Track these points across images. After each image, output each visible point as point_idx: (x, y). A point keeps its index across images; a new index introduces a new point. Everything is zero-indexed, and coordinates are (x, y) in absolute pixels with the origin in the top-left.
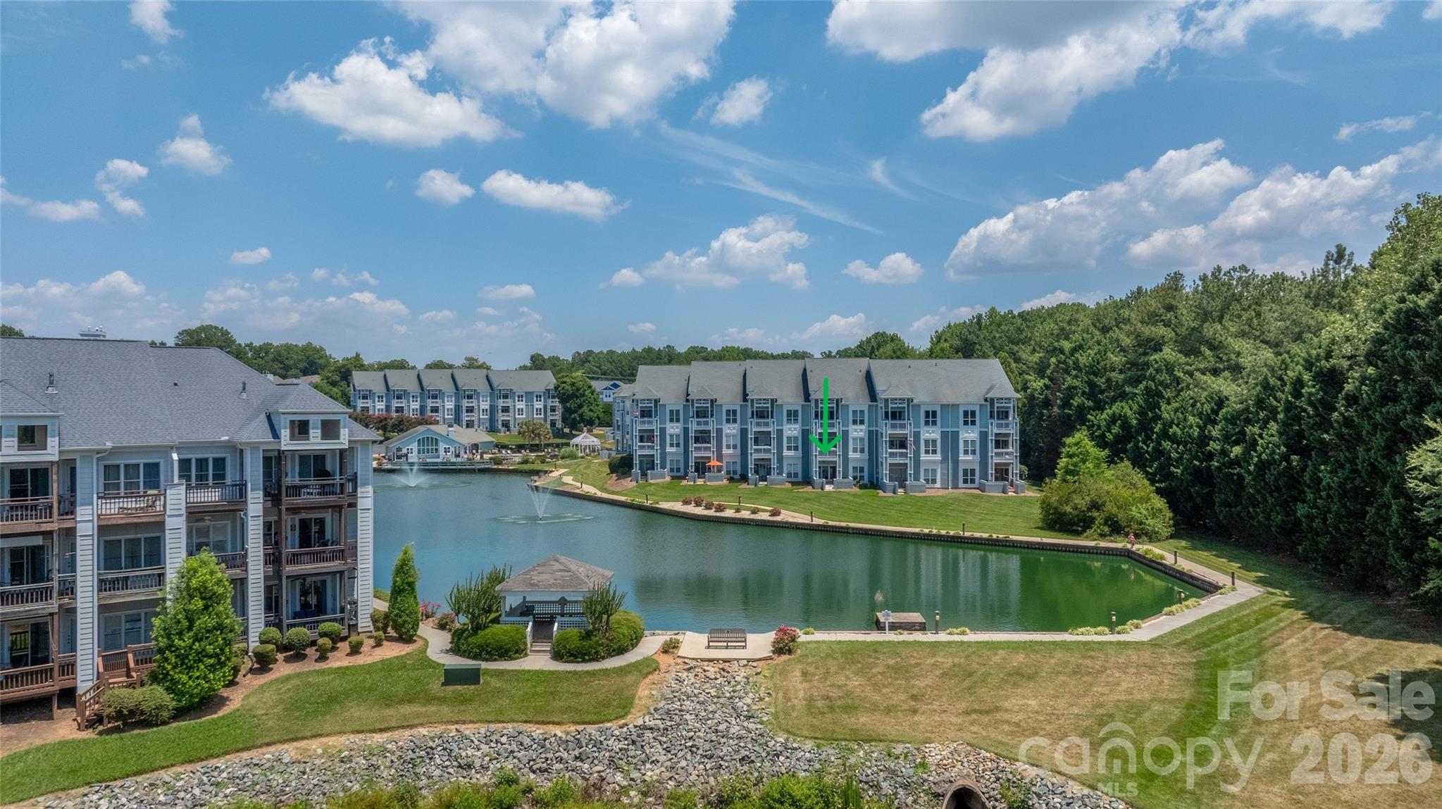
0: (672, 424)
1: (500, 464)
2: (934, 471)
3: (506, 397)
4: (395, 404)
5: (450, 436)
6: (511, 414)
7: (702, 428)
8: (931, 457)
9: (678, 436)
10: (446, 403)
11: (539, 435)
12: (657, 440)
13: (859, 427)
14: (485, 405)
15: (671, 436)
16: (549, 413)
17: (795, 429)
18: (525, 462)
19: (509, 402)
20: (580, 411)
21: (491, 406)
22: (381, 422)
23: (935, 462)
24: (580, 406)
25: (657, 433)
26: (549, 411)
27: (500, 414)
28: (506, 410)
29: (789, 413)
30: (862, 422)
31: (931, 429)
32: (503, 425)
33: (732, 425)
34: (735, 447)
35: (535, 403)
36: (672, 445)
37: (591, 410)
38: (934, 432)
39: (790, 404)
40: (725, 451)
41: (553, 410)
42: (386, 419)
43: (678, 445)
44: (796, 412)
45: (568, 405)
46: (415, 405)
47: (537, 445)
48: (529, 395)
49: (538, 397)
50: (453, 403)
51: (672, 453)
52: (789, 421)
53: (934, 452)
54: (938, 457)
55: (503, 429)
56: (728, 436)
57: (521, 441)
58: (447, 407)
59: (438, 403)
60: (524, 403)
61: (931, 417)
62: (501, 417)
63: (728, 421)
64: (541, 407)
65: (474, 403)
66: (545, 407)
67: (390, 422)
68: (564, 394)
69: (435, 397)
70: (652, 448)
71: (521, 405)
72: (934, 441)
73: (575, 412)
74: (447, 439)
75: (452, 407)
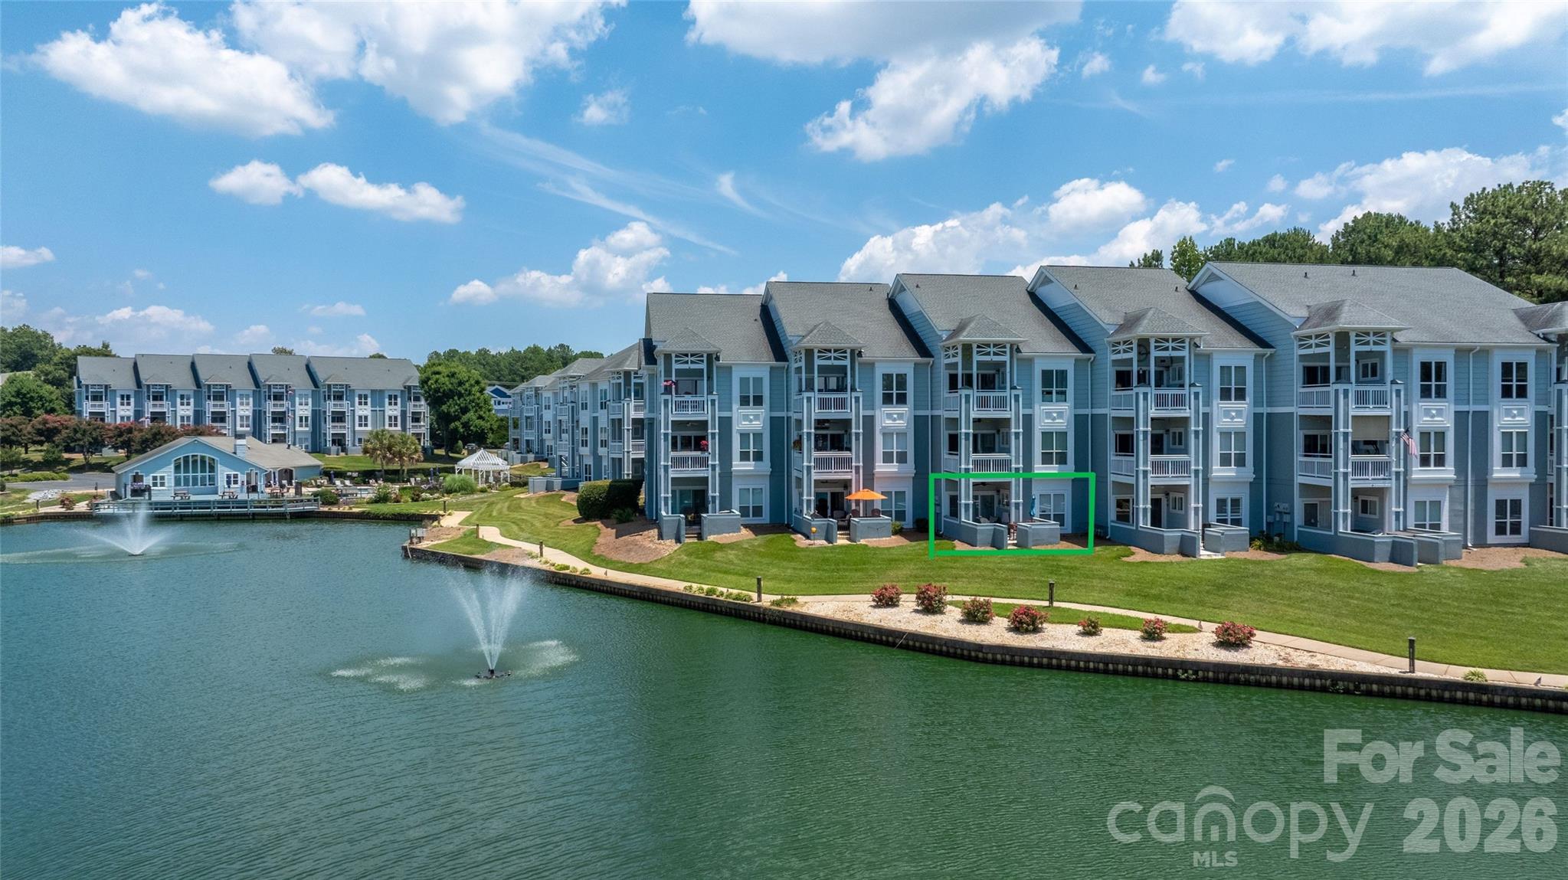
0: (745, 411)
1: (335, 503)
2: (1437, 505)
3: (339, 397)
4: (150, 407)
5: (240, 455)
6: (348, 424)
7: (833, 414)
8: (1433, 473)
9: (758, 436)
10: (239, 407)
11: (400, 455)
12: (713, 445)
13: (1233, 405)
14: (304, 410)
15: (744, 436)
16: (409, 424)
17: (1060, 415)
18: (382, 499)
19: (344, 406)
20: (465, 418)
21: (314, 412)
22: (120, 435)
23: (1438, 484)
24: (465, 410)
25: (713, 430)
26: (409, 420)
27: (329, 424)
28: (339, 418)
29: (1047, 376)
30: (1241, 395)
31: (1434, 404)
32: (334, 442)
33: (896, 410)
34: (902, 458)
35: (387, 407)
36: (744, 456)
37: (480, 417)
38: (1440, 412)
39: (1047, 356)
40: (880, 467)
41: (416, 418)
42: (130, 431)
43: (758, 457)
44: (1062, 375)
45: (444, 408)
46: (186, 411)
47: (396, 472)
48: (377, 396)
49: (393, 398)
50: (251, 407)
51: (746, 475)
52: (1047, 395)
53: (1440, 461)
54: (1448, 472)
55: (334, 448)
56: (887, 435)
57: (367, 466)
58: (240, 413)
59: (226, 407)
60: (369, 407)
61: (1432, 381)
62: (330, 429)
63: (887, 399)
64: (398, 413)
65: (284, 406)
66: (404, 413)
67: (137, 436)
68: (437, 390)
69: (219, 397)
70: (703, 462)
71: (364, 410)
72: (1441, 436)
73: (457, 418)
74: (232, 460)
75: (250, 413)
